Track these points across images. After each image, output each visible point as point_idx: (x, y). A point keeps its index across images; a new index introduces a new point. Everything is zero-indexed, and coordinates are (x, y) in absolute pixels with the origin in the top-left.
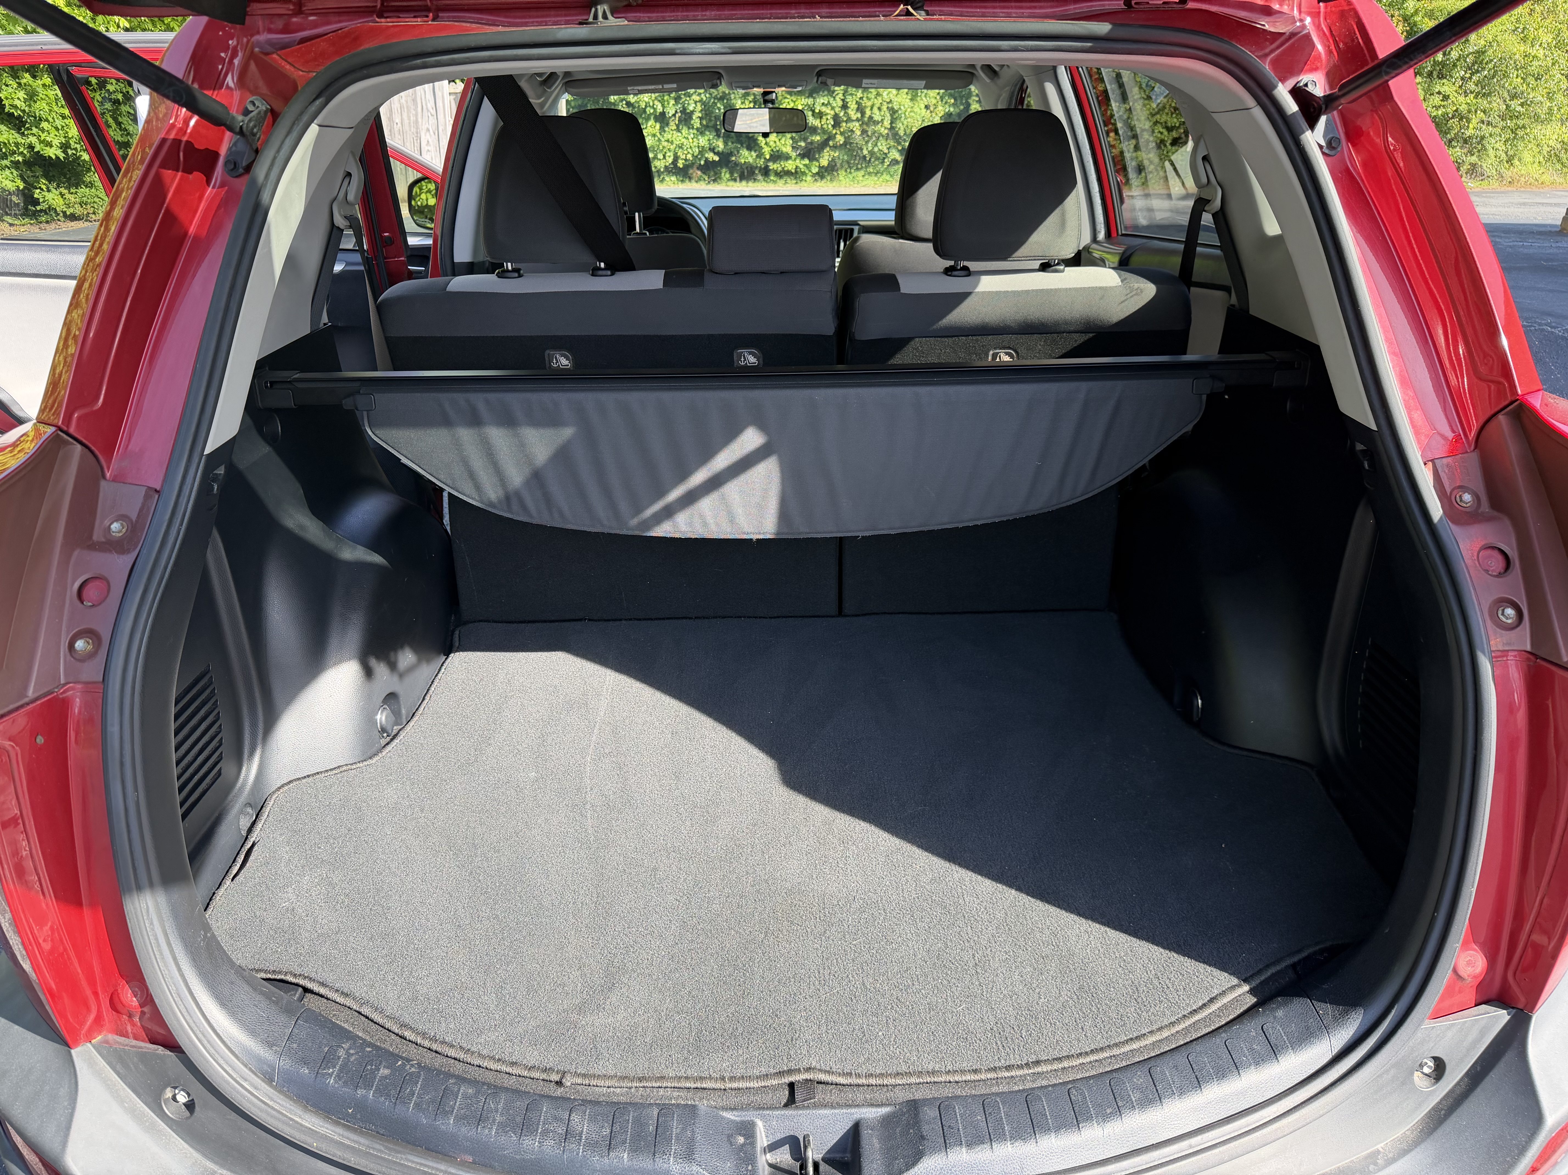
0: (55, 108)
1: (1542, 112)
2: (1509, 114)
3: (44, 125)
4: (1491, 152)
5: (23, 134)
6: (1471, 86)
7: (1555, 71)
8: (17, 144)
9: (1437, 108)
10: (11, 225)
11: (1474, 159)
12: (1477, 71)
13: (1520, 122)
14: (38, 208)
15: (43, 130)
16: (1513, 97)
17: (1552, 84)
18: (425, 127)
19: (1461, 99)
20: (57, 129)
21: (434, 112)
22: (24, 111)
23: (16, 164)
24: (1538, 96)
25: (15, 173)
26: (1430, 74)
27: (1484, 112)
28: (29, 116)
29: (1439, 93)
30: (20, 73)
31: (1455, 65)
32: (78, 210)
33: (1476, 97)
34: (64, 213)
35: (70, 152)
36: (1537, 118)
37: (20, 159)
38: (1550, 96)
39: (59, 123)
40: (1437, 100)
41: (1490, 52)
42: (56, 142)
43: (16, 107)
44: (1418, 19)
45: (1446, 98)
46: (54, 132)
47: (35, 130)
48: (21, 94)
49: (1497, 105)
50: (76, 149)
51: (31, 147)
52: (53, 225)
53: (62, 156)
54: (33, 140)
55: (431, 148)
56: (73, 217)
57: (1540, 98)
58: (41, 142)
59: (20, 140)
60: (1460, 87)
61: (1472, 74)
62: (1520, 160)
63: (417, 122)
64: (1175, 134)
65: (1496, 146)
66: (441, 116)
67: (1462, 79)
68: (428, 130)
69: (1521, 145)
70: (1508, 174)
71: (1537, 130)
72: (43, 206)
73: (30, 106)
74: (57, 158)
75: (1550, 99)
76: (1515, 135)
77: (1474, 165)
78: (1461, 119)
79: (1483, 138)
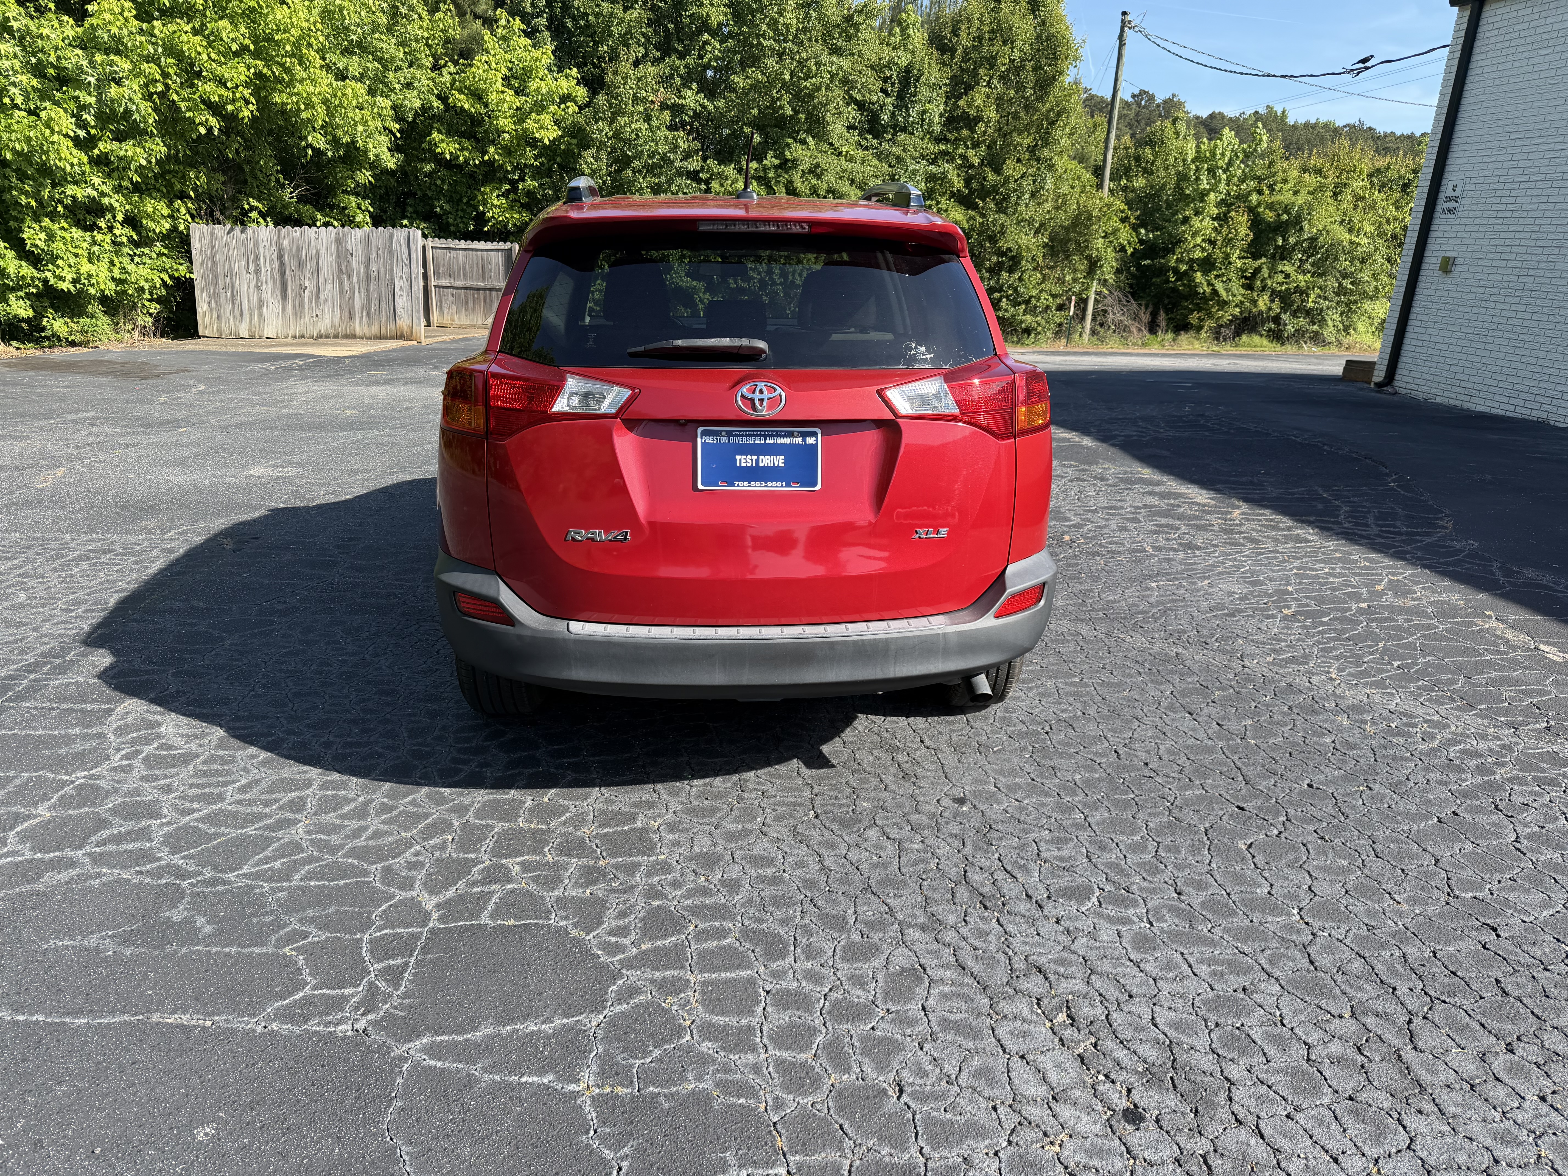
0: (70, 249)
1: (1370, 289)
2: (1341, 291)
3: (60, 262)
4: (1330, 323)
5: (39, 270)
6: (1308, 266)
7: (1377, 256)
8: (32, 278)
9: (1281, 284)
10: (18, 349)
11: (1316, 327)
12: (1312, 255)
13: (1352, 298)
14: (43, 334)
15: (58, 267)
16: (1345, 276)
17: (1376, 267)
18: (398, 275)
19: (1301, 277)
20: (70, 266)
21: (407, 262)
22: (43, 250)
23: (29, 295)
24: (1365, 276)
25: (28, 303)
26: (1273, 257)
27: (1320, 288)
28: (46, 254)
29: (1282, 272)
30: (42, 218)
31: (1294, 250)
32: (78, 337)
33: (1312, 276)
34: (67, 339)
35: (78, 286)
36: (1365, 296)
37: (34, 291)
38: (1375, 276)
39: (72, 260)
40: (1280, 278)
41: (1321, 239)
42: (69, 277)
43: (36, 246)
44: (1261, 210)
45: (1287, 276)
46: (67, 269)
47: (50, 267)
48: (43, 236)
49: (1332, 283)
50: (84, 284)
51: (46, 281)
52: (56, 350)
53: (72, 289)
54: (49, 274)
55: (404, 293)
56: (73, 344)
57: (1366, 278)
58: (55, 277)
59: (36, 275)
60: (1299, 267)
61: (1308, 257)
62: (1354, 329)
63: (392, 270)
64: (1059, 301)
65: (1333, 317)
66: (414, 266)
67: (1301, 260)
68: (402, 277)
69: (1355, 318)
70: (1346, 341)
71: (1367, 305)
72: (48, 333)
73: (49, 246)
74: (69, 290)
75: (1376, 280)
76: (1349, 309)
77: (1316, 333)
78: (1301, 295)
79: (1322, 310)
